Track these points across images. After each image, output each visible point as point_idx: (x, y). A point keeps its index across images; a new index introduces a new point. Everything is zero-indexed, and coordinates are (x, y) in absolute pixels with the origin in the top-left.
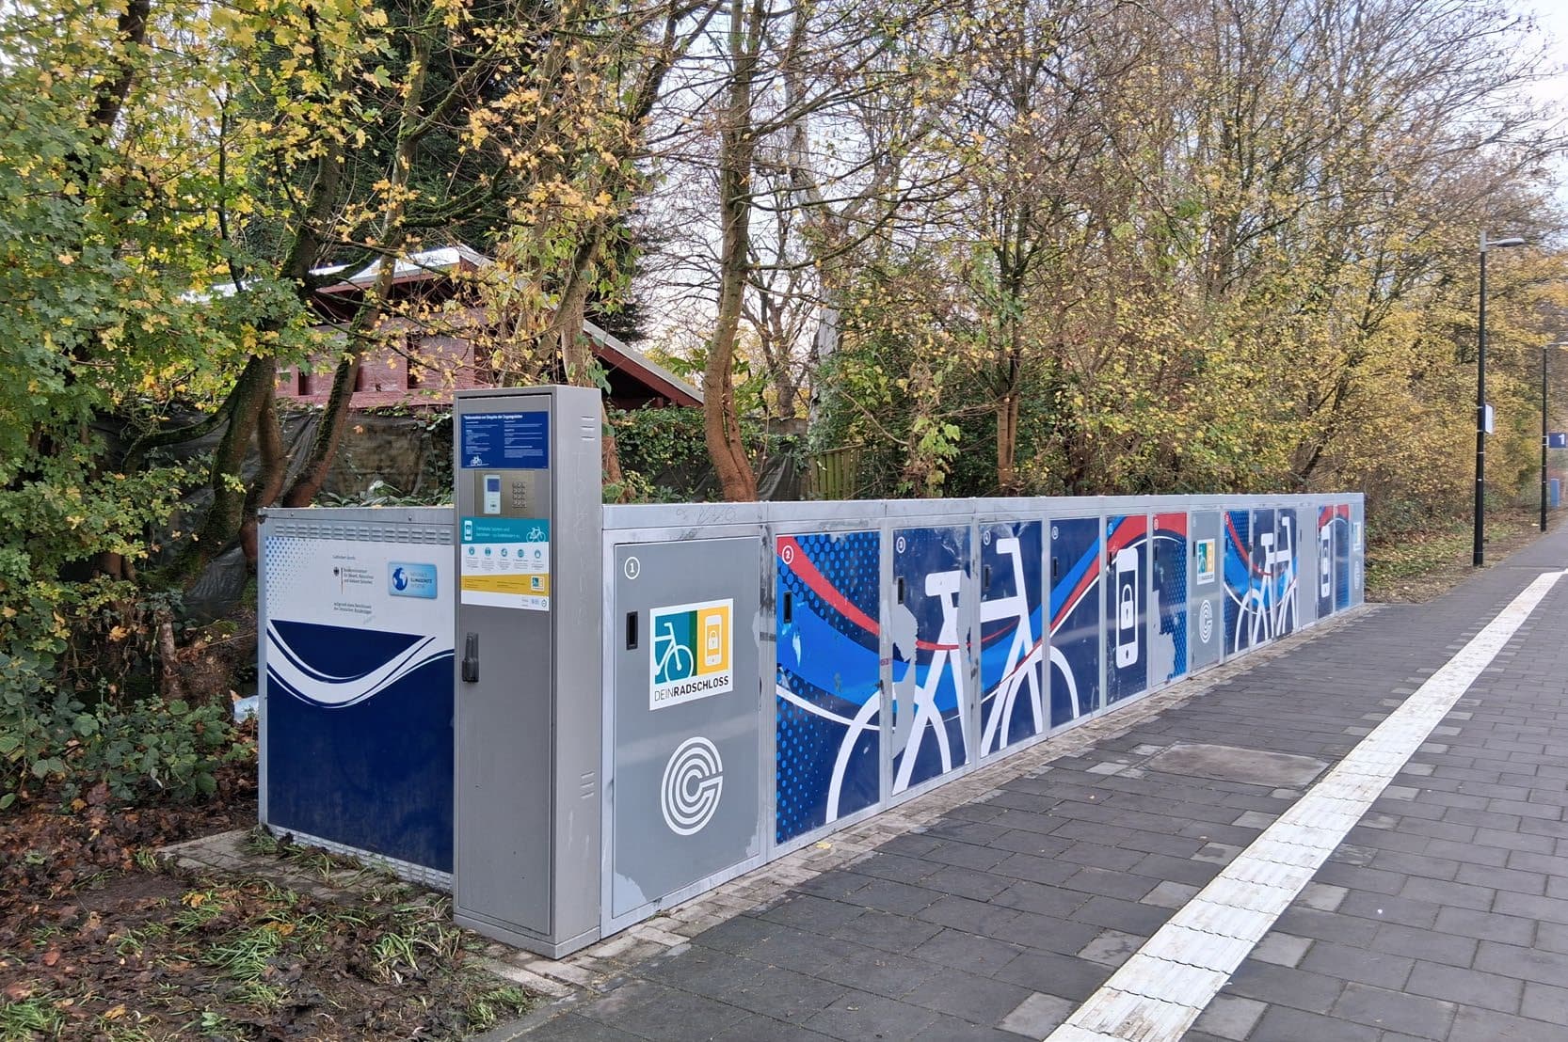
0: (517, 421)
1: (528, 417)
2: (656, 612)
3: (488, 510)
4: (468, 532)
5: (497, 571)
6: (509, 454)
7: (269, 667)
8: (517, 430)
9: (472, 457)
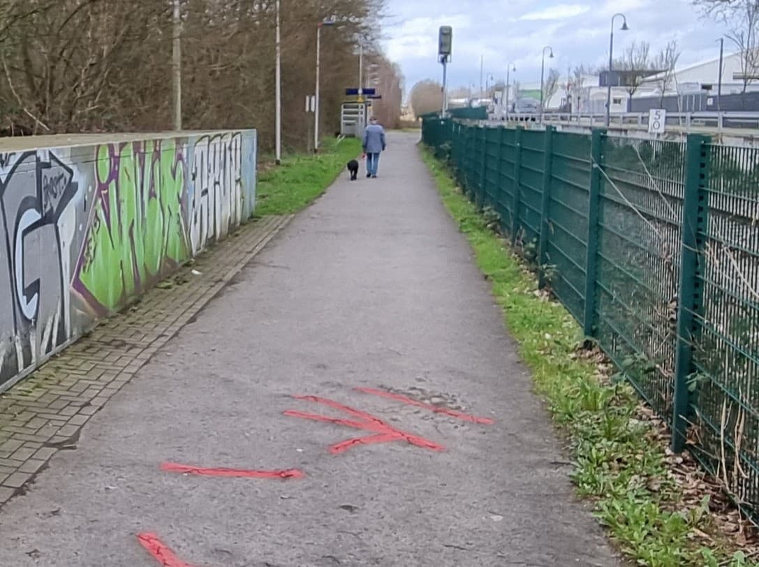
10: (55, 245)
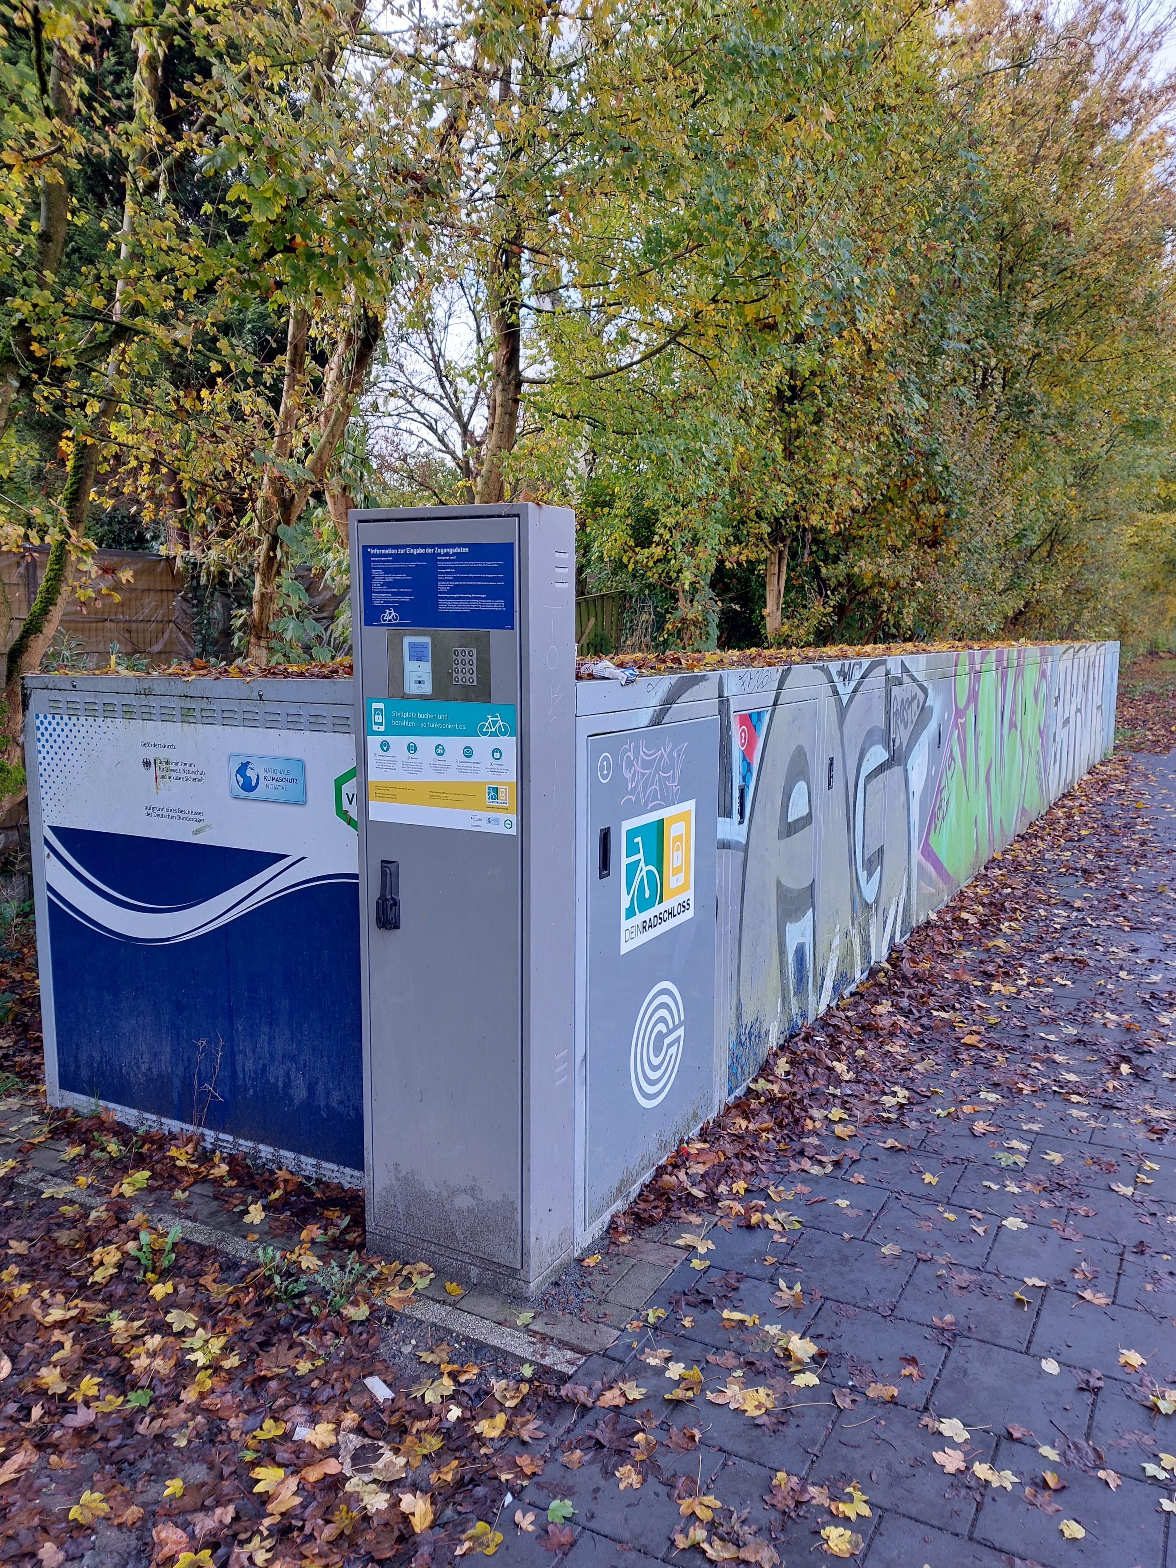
0: (460, 557)
1: (478, 550)
2: (628, 825)
3: (411, 688)
4: (378, 718)
5: (429, 776)
6: (446, 605)
7: (50, 888)
8: (459, 570)
9: (382, 609)
10: (903, 797)
